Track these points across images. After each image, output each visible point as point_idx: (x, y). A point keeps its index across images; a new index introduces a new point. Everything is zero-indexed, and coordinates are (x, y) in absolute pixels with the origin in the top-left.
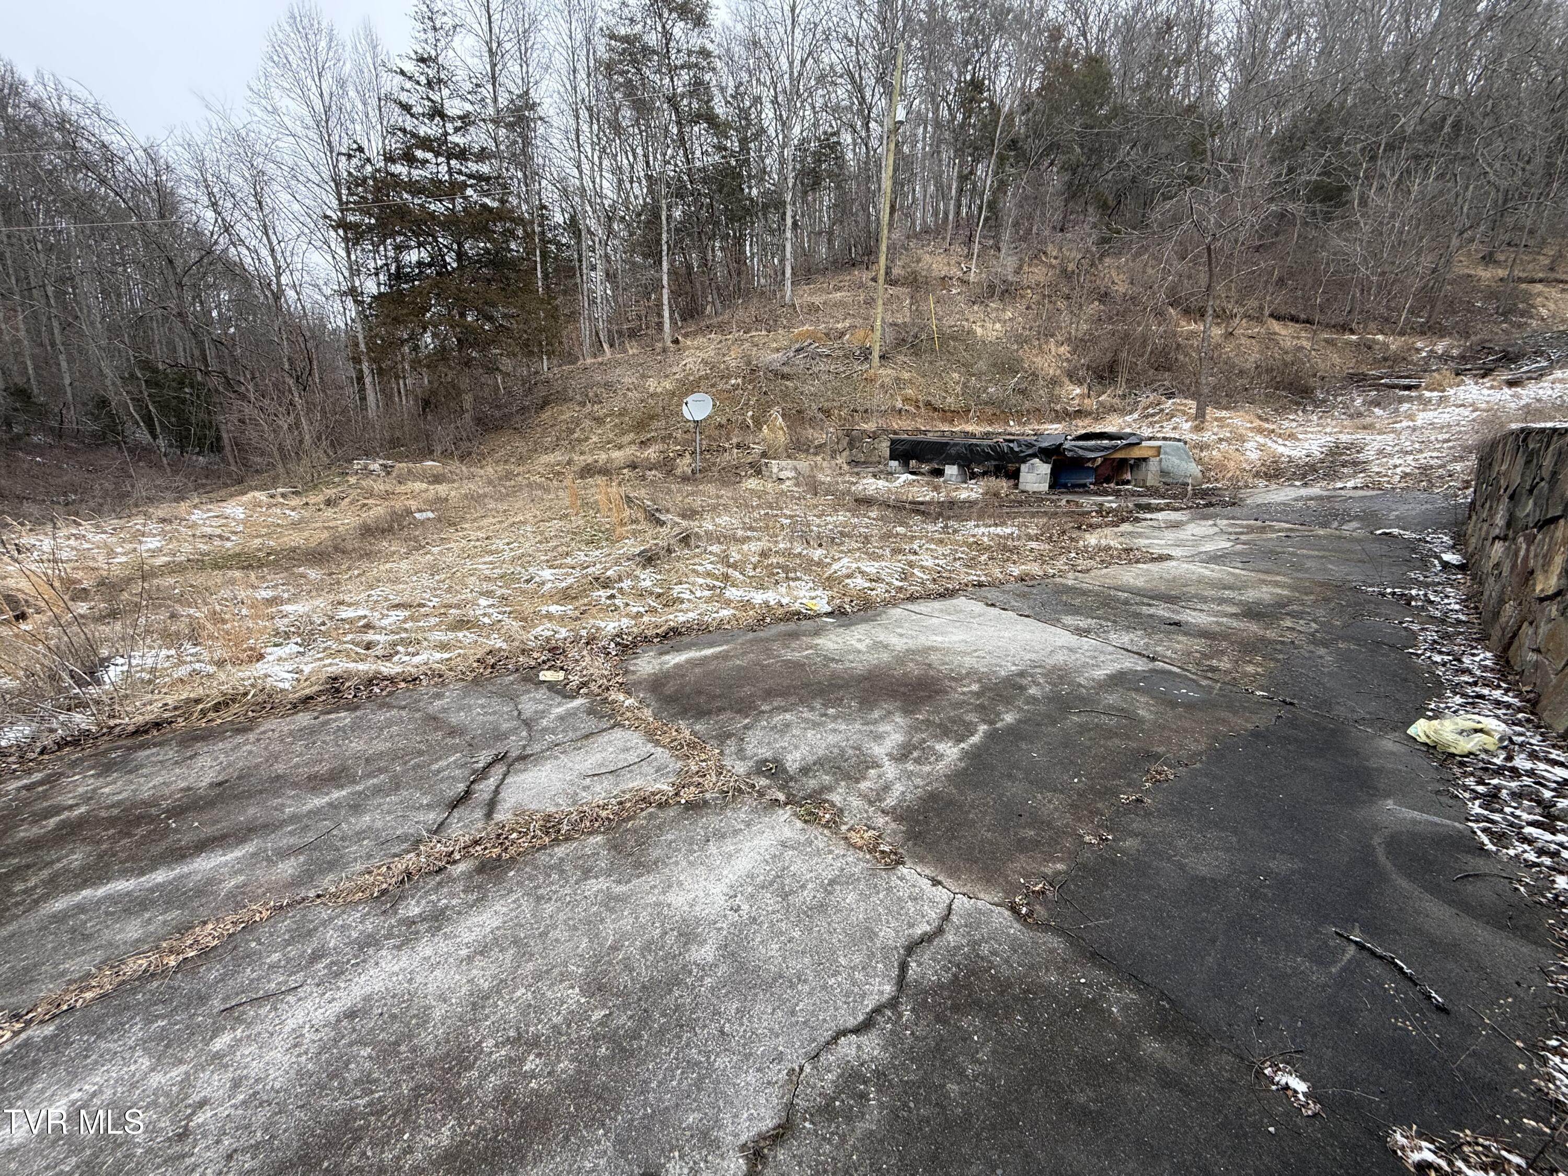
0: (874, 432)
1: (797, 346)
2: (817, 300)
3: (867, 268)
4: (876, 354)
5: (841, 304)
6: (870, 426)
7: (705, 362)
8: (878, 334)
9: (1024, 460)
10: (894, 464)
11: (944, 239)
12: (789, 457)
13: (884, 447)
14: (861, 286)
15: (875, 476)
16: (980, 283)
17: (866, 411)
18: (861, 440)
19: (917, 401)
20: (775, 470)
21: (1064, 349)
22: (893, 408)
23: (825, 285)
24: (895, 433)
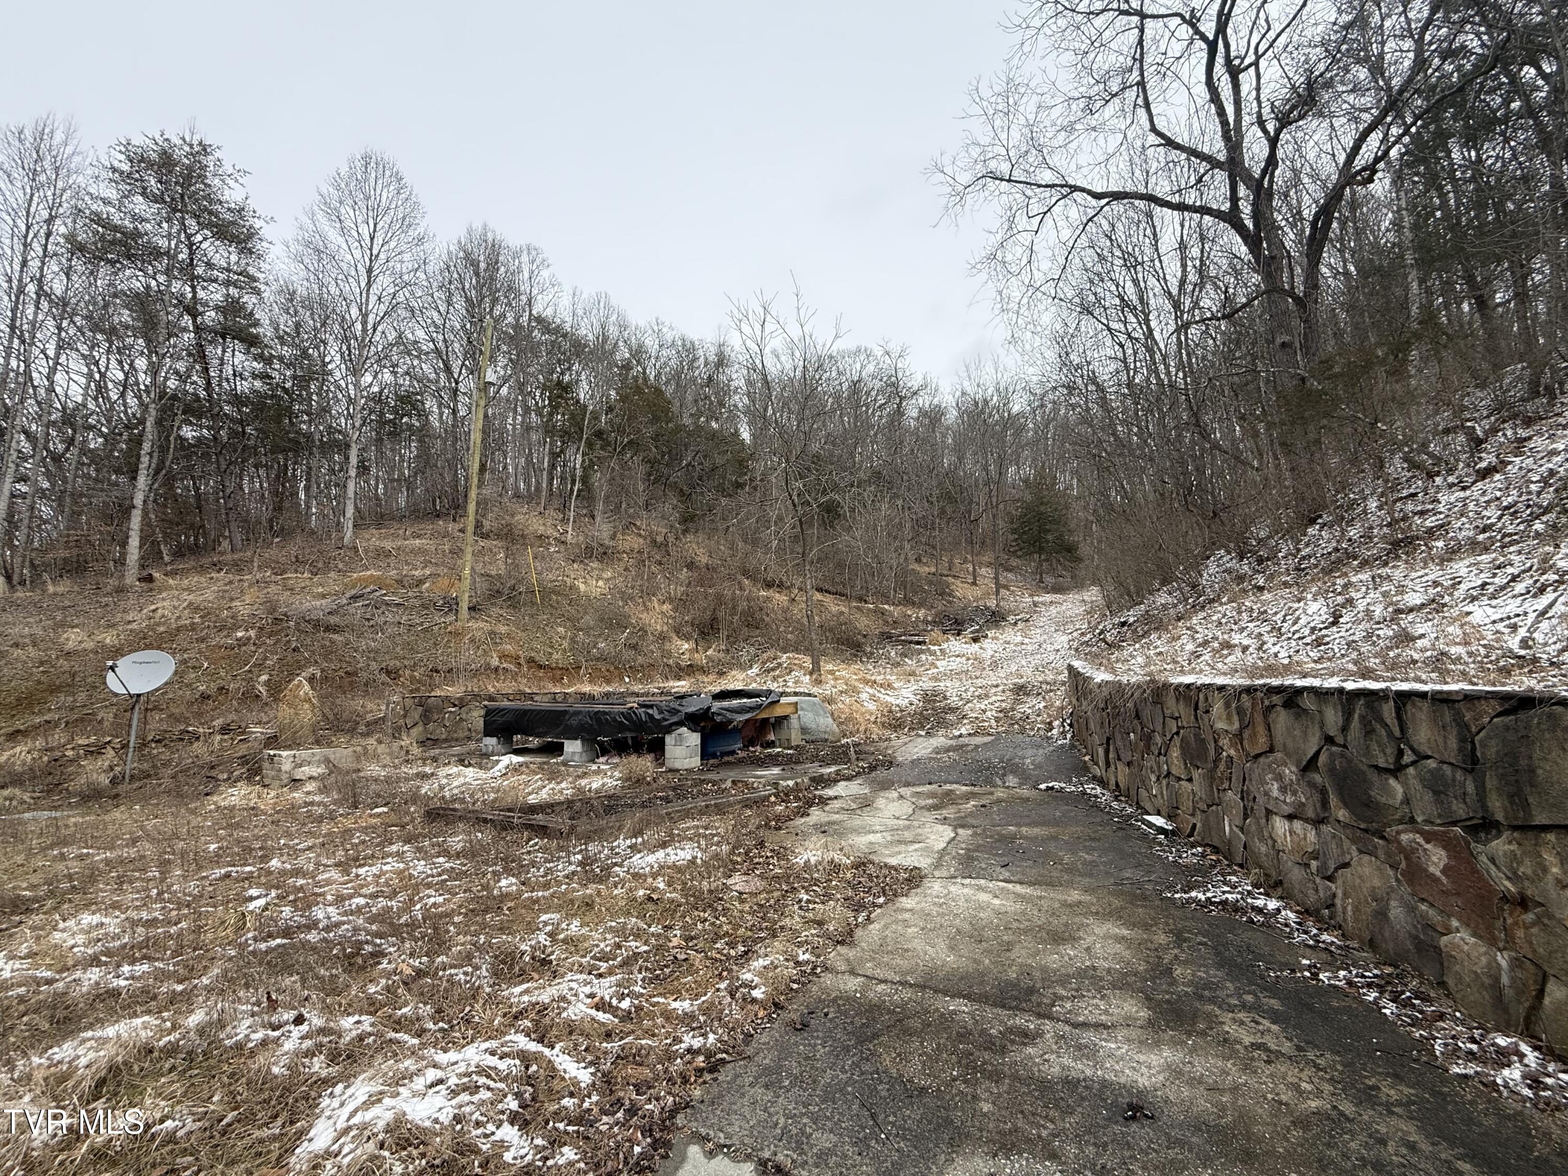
0: (461, 699)
1: (353, 592)
2: (388, 545)
3: (454, 520)
4: (464, 605)
5: (422, 551)
6: (454, 691)
7: (194, 608)
8: (467, 583)
9: (669, 730)
10: (491, 742)
11: (538, 504)
12: (318, 742)
13: (476, 718)
14: (446, 535)
15: (461, 762)
16: (578, 545)
17: (449, 671)
18: (441, 710)
19: (518, 657)
20: (287, 766)
21: (666, 607)
22: (488, 666)
23: (401, 532)
24: (491, 698)
